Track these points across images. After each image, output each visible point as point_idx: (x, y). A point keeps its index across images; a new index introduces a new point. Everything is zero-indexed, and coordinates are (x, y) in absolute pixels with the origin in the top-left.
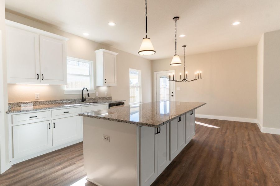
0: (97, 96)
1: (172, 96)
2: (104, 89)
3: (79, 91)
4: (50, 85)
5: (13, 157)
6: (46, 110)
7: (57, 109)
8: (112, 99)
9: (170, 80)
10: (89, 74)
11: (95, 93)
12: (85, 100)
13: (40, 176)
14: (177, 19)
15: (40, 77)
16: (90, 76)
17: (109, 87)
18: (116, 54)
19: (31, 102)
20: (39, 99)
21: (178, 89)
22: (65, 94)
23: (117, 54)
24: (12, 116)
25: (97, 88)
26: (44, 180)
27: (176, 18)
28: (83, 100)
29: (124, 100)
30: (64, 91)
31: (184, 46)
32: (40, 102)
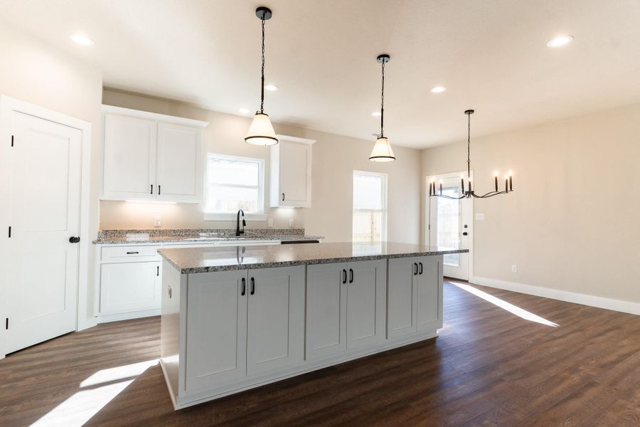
0: (272, 225)
1: (465, 234)
2: (286, 214)
3: (233, 215)
4: (178, 204)
5: (100, 311)
6: (154, 244)
7: (172, 243)
8: (305, 234)
9: (432, 194)
10: (257, 185)
11: (265, 220)
12: (243, 232)
13: (113, 343)
14: (386, 58)
15: (155, 190)
16: (258, 187)
17: (298, 209)
18: (311, 142)
19: (147, 231)
20: (159, 227)
21: (480, 217)
22: (205, 219)
23: (314, 142)
24: (102, 247)
25: (271, 210)
26: (112, 350)
27: (384, 57)
28: (239, 233)
29: (319, 236)
30: (203, 214)
31: (469, 112)
32: (160, 231)
